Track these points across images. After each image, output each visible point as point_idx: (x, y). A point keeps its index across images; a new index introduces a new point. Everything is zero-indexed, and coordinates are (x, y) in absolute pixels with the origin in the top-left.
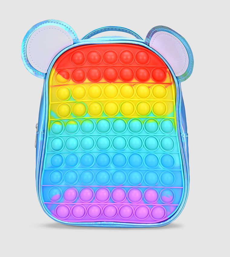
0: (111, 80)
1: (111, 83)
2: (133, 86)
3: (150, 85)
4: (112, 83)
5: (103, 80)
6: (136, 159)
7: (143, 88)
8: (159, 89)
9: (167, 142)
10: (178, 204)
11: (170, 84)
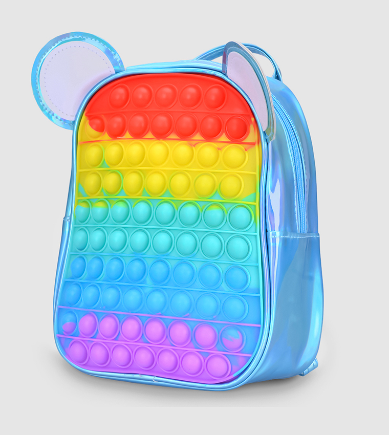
0: (161, 135)
1: (159, 140)
2: (194, 146)
3: (221, 145)
4: (162, 141)
5: (150, 135)
6: (185, 271)
7: (207, 150)
8: (234, 152)
9: (239, 245)
10: (252, 354)
11: (253, 144)
